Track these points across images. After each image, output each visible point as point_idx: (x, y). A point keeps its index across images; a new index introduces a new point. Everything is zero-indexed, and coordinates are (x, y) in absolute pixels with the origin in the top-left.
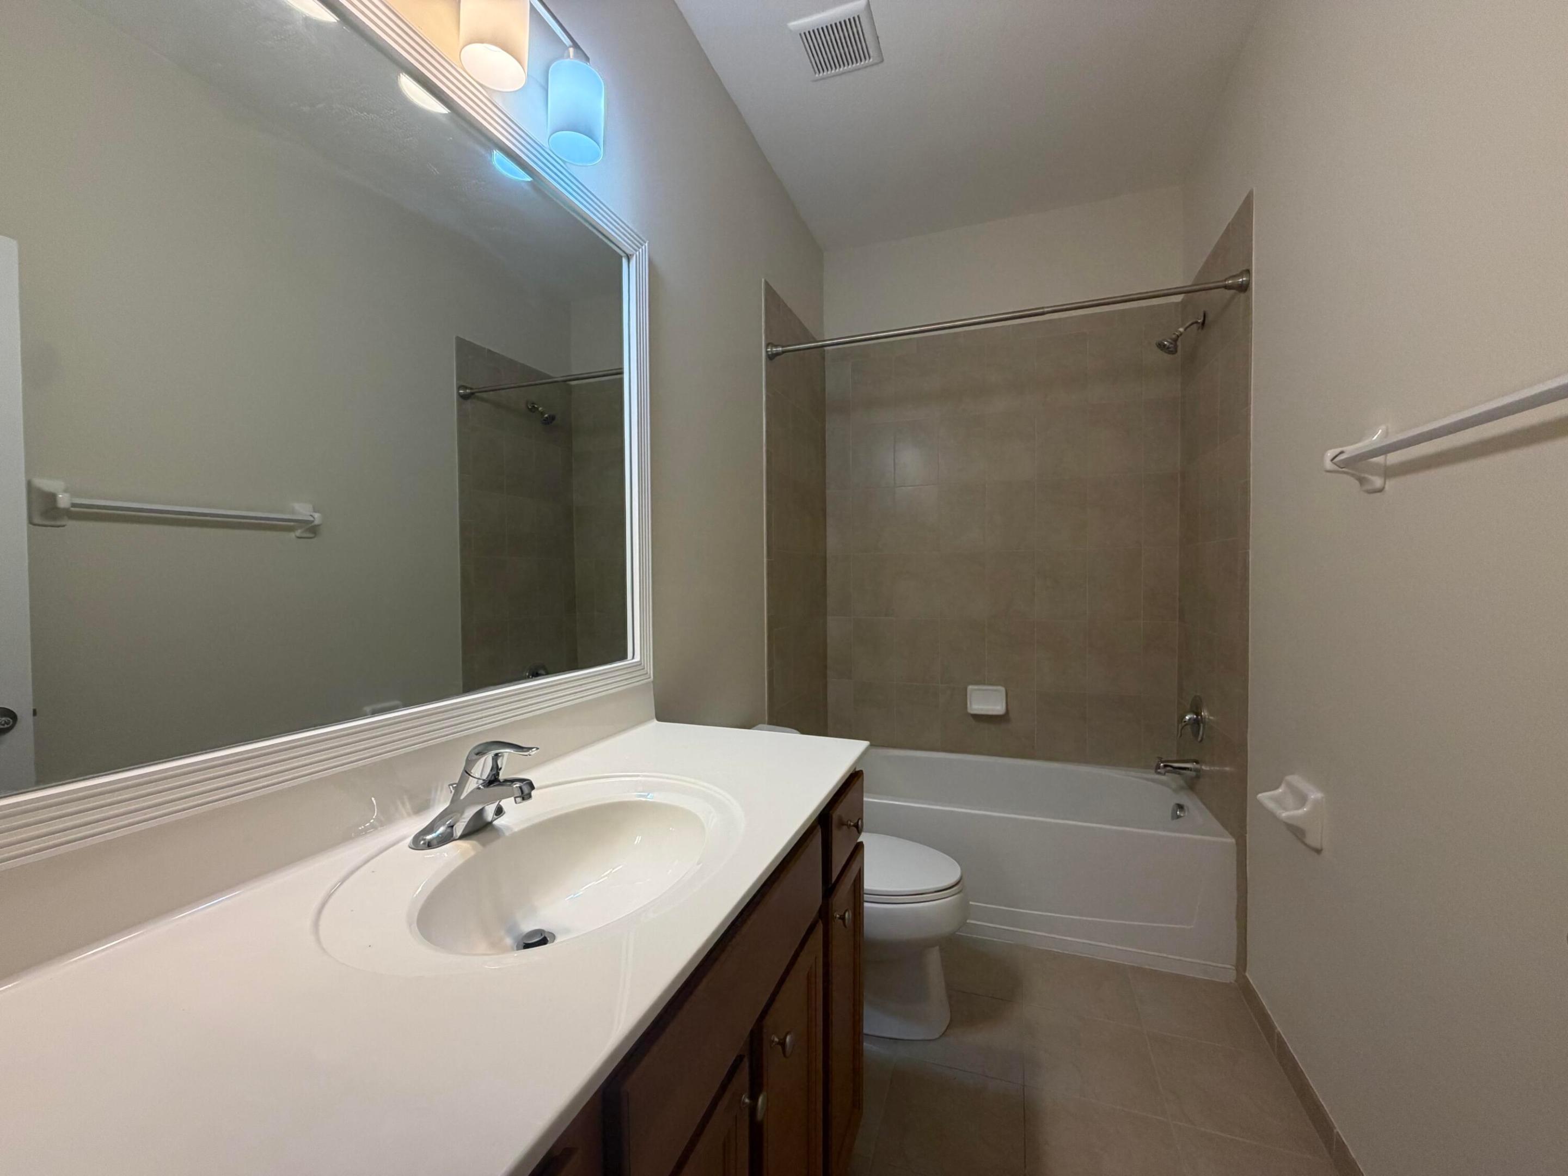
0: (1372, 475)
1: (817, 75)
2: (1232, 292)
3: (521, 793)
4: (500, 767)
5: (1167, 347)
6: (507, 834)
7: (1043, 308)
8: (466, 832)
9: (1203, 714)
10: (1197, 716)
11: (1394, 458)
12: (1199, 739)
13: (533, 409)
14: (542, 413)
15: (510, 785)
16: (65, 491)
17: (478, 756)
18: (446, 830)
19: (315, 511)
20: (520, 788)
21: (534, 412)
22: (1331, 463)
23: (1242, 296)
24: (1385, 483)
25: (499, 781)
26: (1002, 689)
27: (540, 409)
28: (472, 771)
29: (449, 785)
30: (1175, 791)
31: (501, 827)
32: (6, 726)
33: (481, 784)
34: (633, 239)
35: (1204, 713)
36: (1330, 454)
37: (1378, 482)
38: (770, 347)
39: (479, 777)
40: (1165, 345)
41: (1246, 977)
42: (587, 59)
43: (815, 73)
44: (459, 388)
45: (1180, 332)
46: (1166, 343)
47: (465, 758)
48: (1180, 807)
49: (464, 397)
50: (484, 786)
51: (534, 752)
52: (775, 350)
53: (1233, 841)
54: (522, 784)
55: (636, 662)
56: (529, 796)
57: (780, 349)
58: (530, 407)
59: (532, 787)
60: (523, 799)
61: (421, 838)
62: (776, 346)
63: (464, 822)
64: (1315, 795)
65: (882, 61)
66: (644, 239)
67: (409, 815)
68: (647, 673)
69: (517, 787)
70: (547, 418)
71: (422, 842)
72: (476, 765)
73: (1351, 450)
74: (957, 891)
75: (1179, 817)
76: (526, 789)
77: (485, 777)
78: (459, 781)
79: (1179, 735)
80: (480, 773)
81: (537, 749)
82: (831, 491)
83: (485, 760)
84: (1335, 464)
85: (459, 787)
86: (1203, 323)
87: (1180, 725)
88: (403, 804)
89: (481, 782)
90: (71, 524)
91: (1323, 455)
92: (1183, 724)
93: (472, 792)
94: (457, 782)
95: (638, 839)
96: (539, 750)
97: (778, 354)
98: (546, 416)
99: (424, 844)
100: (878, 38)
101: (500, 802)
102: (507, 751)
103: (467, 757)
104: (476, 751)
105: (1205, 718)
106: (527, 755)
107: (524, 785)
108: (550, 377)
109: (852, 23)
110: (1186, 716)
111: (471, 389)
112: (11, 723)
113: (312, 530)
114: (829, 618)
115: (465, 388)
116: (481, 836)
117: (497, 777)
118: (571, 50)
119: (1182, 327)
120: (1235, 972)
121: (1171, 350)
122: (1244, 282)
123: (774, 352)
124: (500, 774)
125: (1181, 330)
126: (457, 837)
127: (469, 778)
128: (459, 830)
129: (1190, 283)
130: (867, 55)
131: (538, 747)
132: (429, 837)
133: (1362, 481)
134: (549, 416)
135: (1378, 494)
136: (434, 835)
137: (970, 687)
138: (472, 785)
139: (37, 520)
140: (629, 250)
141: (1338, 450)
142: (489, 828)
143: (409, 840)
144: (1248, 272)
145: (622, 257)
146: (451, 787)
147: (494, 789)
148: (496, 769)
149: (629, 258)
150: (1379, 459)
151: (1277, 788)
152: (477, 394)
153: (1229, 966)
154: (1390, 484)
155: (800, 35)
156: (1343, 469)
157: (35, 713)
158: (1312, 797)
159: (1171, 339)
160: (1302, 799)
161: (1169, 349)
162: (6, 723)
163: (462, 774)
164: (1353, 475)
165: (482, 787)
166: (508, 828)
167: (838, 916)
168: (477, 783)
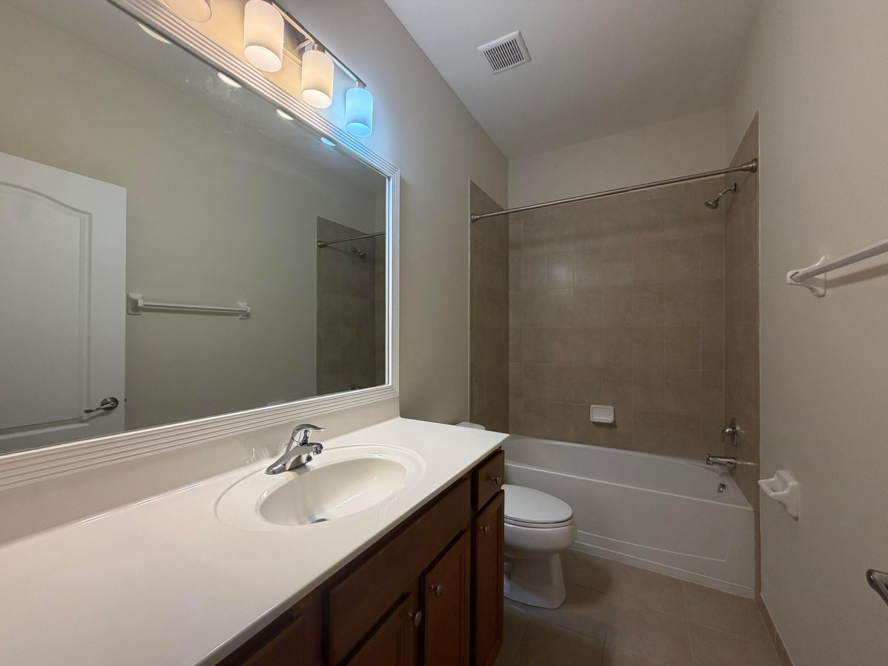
0: (816, 286)
1: (495, 71)
2: (748, 172)
3: (316, 450)
4: (308, 436)
5: (710, 205)
6: (311, 470)
7: (627, 188)
8: (291, 468)
9: (736, 428)
10: (733, 429)
11: (831, 275)
12: (735, 445)
13: (355, 251)
14: (360, 253)
15: (311, 446)
16: (142, 299)
17: (298, 431)
18: (282, 466)
19: (248, 306)
20: (316, 447)
21: (355, 252)
22: (790, 279)
23: (753, 174)
24: (825, 292)
25: (307, 443)
26: (612, 408)
27: (359, 251)
28: (295, 438)
29: (286, 444)
30: (721, 476)
31: (309, 467)
32: (113, 406)
33: (299, 445)
34: (391, 169)
35: (738, 428)
36: (790, 274)
37: (821, 291)
38: (473, 216)
39: (298, 441)
40: (709, 204)
41: (760, 596)
42: (365, 85)
43: (494, 70)
44: (318, 242)
45: (719, 196)
46: (710, 203)
47: (292, 431)
48: (723, 486)
49: (320, 247)
50: (300, 445)
51: (322, 430)
52: (475, 217)
53: (751, 509)
54: (317, 446)
55: (389, 386)
56: (320, 452)
57: (478, 217)
58: (353, 250)
59: (322, 447)
60: (317, 453)
61: (270, 469)
62: (476, 215)
63: (290, 463)
64: (793, 483)
65: (531, 60)
66: (398, 168)
67: (267, 457)
68: (395, 392)
69: (314, 447)
70: (362, 255)
71: (271, 471)
72: (297, 435)
73: (802, 271)
74: (569, 524)
75: (722, 491)
76: (319, 449)
77: (300, 441)
78: (289, 443)
79: (722, 441)
80: (298, 440)
81: (324, 429)
82: (512, 293)
83: (301, 433)
84: (792, 279)
85: (289, 445)
86: (735, 189)
87: (722, 435)
88: (265, 452)
89: (299, 443)
90: (144, 314)
91: (786, 275)
92: (725, 434)
93: (295, 448)
94: (288, 443)
95: (375, 478)
96: (325, 429)
97: (477, 219)
98: (361, 254)
99: (272, 472)
100: (527, 48)
101: (309, 453)
102: (311, 430)
103: (293, 431)
104: (298, 428)
105: (737, 431)
106: (319, 432)
107: (318, 446)
108: (365, 234)
109: (512, 43)
110: (726, 429)
111: (324, 242)
112: (115, 405)
113: (247, 315)
114: (510, 363)
115: (321, 242)
116: (298, 470)
117: (306, 442)
118: (357, 83)
119: (721, 193)
120: (754, 592)
121: (713, 206)
122: (754, 167)
123: (475, 218)
124: (308, 440)
125: (721, 194)
126: (287, 470)
127: (293, 442)
128: (288, 466)
129: (727, 168)
130: (520, 58)
131: (325, 428)
132: (274, 469)
133: (811, 289)
134: (363, 254)
135: (823, 298)
136: (277, 467)
137: (592, 406)
138: (295, 444)
139: (130, 312)
140: (389, 174)
141: (794, 272)
142: (304, 467)
143: (265, 470)
144: (756, 160)
145: (386, 178)
146: (286, 445)
147: (304, 447)
148: (306, 437)
149: (389, 179)
150: (821, 276)
151: (772, 477)
152: (328, 245)
153: (751, 588)
154: (829, 292)
155: (484, 52)
156: (798, 283)
157: (125, 401)
158: (791, 484)
159: (714, 200)
160: (785, 484)
161: (715, 206)
162: (114, 405)
163: (291, 439)
164: (806, 286)
165: (300, 446)
166: (312, 467)
167: (482, 528)
168: (297, 444)
